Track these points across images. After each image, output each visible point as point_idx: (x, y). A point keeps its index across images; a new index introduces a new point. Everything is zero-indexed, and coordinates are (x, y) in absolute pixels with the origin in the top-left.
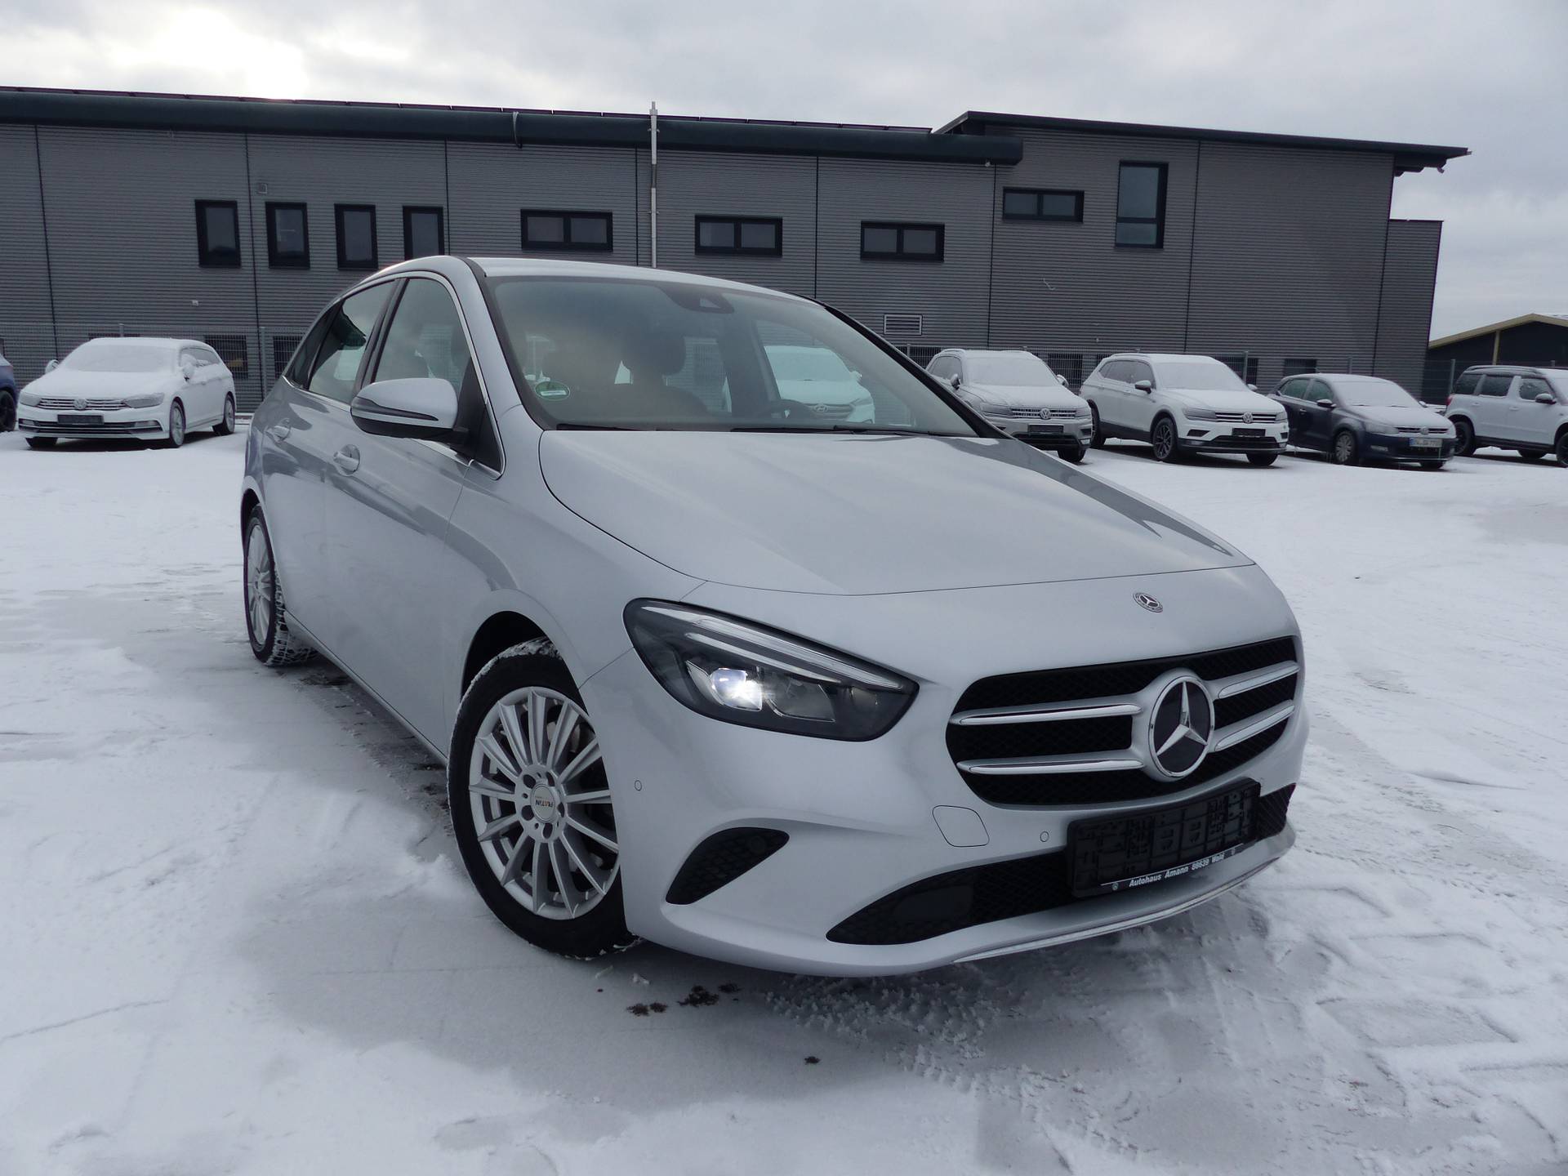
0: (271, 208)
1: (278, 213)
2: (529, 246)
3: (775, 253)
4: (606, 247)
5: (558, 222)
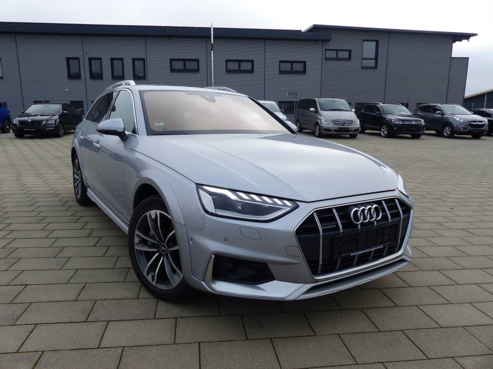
0: (90, 59)
1: (93, 61)
2: (173, 70)
3: (252, 71)
4: (197, 71)
5: (182, 62)
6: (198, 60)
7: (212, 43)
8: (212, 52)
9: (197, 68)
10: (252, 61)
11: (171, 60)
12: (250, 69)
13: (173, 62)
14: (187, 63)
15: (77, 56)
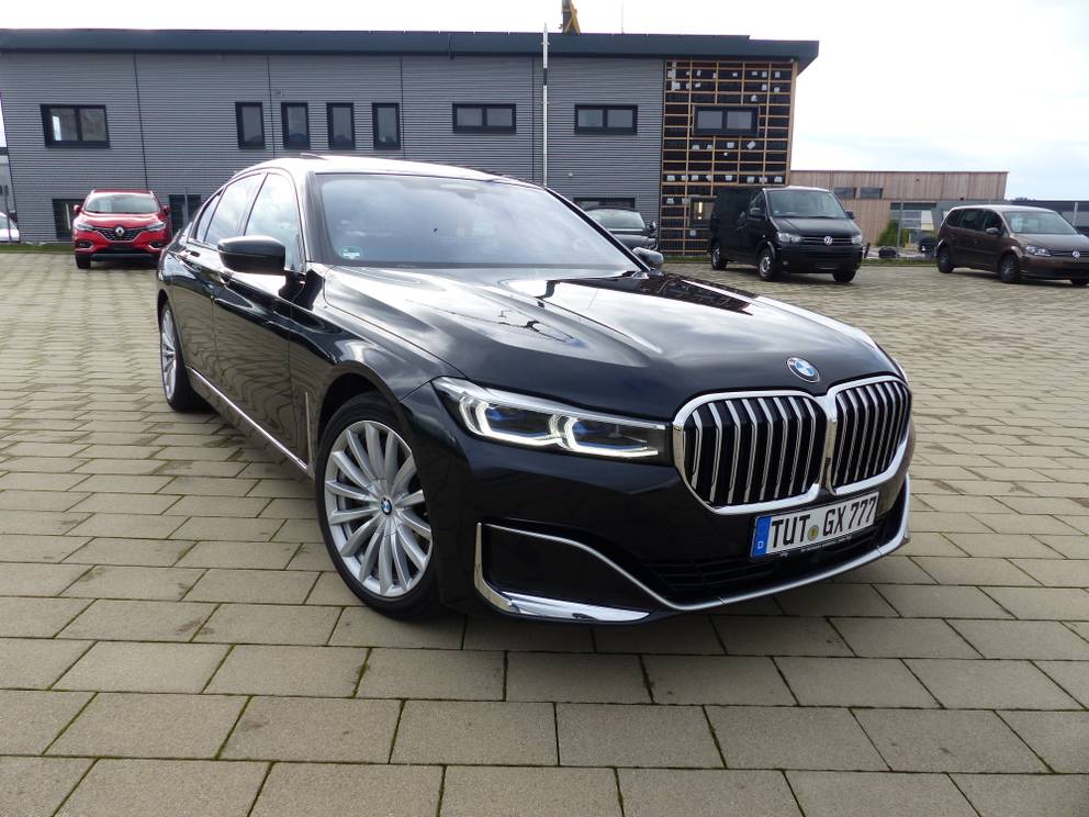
0: (285, 106)
1: (289, 110)
2: (458, 129)
3: (633, 131)
4: (512, 130)
5: (479, 111)
6: (513, 106)
7: (545, 66)
8: (545, 87)
9: (510, 124)
10: (634, 108)
11: (456, 106)
12: (630, 125)
13: (459, 111)
14: (490, 112)
15: (255, 100)
